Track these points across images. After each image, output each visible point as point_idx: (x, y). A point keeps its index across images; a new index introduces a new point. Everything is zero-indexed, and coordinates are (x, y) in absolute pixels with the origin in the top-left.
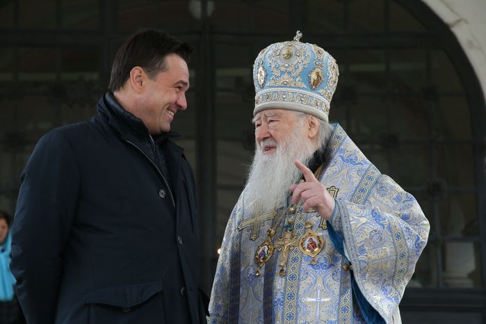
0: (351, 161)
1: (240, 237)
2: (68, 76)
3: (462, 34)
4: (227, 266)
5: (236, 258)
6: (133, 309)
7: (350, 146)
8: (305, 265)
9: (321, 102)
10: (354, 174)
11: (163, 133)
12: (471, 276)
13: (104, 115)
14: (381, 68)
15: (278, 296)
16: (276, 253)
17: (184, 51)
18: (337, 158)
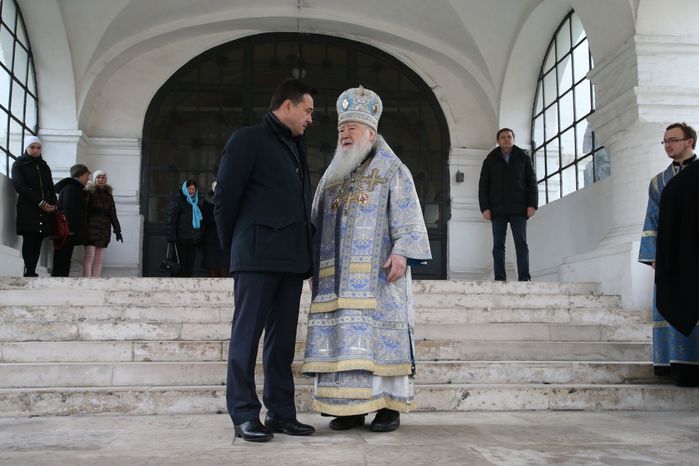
0: (386, 155)
1: (324, 193)
2: (225, 109)
3: (438, 93)
4: (317, 209)
5: (322, 204)
6: (279, 229)
7: (386, 147)
8: (358, 210)
9: (374, 121)
10: (388, 163)
11: (299, 136)
12: (436, 222)
13: (268, 122)
14: (395, 110)
15: (343, 225)
16: (344, 202)
17: (313, 93)
18: (379, 153)
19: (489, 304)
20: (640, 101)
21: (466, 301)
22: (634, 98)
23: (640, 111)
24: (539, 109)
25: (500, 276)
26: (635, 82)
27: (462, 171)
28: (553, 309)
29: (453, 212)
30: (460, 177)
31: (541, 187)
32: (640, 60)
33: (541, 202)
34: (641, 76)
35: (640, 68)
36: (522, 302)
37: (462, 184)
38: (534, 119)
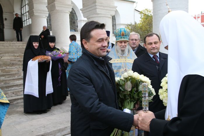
19: (8, 45)
20: (34, 11)
21: (4, 45)
22: (33, 11)
23: (34, 13)
24: (22, 6)
25: (18, 40)
26: (33, 8)
27: (6, 18)
28: (19, 46)
29: (5, 27)
30: (6, 19)
31: (24, 22)
32: (34, 4)
33: (24, 26)
34: (34, 7)
35: (34, 5)
36: (15, 45)
37: (6, 21)
38: (21, 8)
